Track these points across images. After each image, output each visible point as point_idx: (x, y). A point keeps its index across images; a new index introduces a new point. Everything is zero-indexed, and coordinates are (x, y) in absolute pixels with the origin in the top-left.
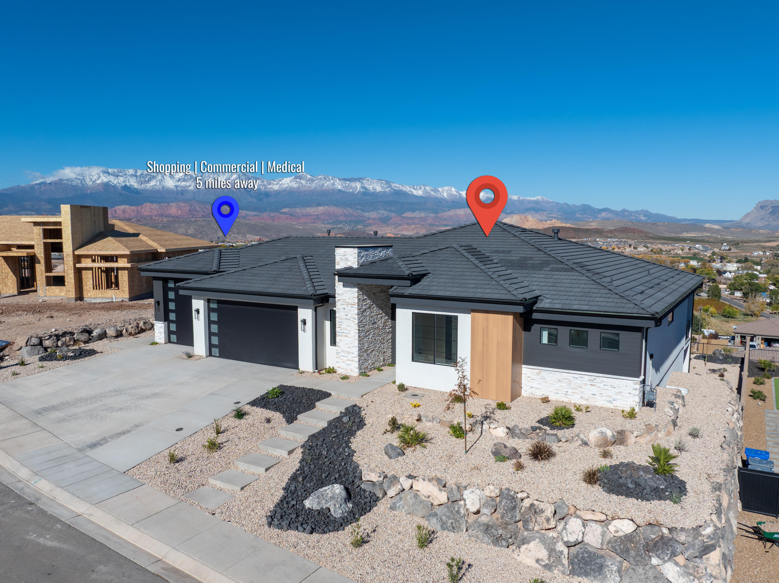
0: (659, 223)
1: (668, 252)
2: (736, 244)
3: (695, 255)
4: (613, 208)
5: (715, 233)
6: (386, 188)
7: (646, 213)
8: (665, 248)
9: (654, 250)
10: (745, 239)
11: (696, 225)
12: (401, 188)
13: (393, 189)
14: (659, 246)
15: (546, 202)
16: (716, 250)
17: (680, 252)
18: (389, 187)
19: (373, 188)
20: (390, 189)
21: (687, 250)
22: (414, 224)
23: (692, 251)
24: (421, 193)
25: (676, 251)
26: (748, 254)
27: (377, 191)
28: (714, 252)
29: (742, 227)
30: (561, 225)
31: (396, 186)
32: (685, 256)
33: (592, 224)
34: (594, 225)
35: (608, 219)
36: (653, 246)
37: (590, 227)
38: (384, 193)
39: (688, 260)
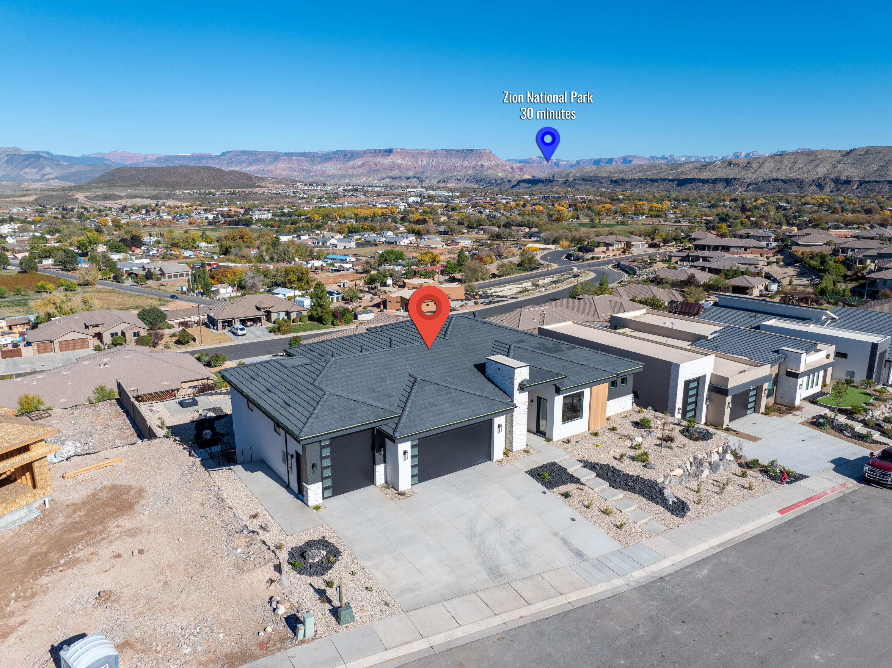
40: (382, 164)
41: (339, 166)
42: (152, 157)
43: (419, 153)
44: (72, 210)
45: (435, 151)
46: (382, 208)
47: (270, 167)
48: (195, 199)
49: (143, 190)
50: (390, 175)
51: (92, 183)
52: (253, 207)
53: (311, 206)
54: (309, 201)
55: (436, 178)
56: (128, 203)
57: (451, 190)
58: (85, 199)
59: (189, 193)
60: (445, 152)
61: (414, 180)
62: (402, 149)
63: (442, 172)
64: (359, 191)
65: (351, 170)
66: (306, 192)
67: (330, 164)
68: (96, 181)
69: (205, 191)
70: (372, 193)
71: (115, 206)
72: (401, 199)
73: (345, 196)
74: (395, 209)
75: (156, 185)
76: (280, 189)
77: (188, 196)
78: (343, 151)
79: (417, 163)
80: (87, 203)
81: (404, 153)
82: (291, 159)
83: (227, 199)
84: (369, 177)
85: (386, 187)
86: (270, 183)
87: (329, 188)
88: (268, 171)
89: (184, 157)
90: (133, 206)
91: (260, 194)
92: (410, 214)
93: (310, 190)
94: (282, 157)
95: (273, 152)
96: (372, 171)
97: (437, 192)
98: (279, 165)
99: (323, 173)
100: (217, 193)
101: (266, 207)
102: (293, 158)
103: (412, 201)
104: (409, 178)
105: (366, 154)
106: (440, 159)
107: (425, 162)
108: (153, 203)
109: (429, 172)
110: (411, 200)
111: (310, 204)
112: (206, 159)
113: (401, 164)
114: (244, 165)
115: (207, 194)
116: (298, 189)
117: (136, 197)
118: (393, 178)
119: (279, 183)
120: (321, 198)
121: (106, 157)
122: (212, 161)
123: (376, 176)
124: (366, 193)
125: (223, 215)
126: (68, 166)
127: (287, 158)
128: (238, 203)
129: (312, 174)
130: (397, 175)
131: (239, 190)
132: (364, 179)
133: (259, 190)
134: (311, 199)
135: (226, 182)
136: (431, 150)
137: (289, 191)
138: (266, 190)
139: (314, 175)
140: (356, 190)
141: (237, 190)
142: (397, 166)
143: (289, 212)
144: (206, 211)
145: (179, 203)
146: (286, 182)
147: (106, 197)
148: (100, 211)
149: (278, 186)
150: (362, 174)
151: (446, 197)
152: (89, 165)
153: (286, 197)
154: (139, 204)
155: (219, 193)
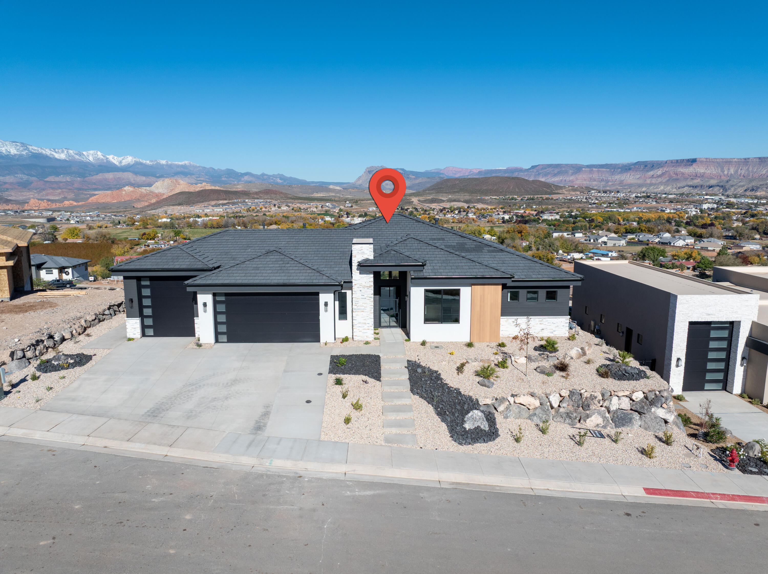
0: (293, 186)
1: (306, 210)
2: (356, 202)
3: (326, 212)
4: (254, 172)
5: (337, 193)
6: (22, 151)
7: (282, 177)
8: (303, 206)
9: (295, 209)
10: (361, 198)
11: (322, 187)
12: (40, 151)
13: (31, 152)
14: (298, 205)
15: (193, 166)
16: (342, 207)
17: (315, 210)
18: (25, 149)
19: (6, 150)
20: (27, 151)
21: (320, 208)
22: (60, 188)
23: (324, 209)
24: (64, 156)
25: (311, 209)
26: (365, 210)
27: (12, 154)
28: (340, 209)
29: (357, 188)
30: (211, 188)
31: (35, 149)
32: (319, 213)
33: (238, 187)
34: (240, 188)
35: (250, 182)
36: (293, 205)
37: (236, 190)
38: (21, 156)
39: (323, 216)
40: (683, 174)
41: (638, 176)
42: (475, 171)
43: (726, 162)
44: (407, 210)
45: (745, 159)
46: (670, 213)
47: (571, 178)
48: (499, 203)
49: (461, 196)
50: (691, 183)
51: (426, 190)
52: (546, 210)
53: (600, 211)
54: (599, 206)
55: (743, 186)
56: (447, 205)
57: (756, 198)
58: (418, 202)
59: (495, 199)
60: (758, 160)
61: (716, 189)
62: (707, 159)
63: (751, 181)
64: (651, 198)
65: (650, 180)
66: (598, 198)
67: (629, 174)
68: (429, 189)
69: (509, 197)
70: (665, 200)
71: (438, 207)
72: (694, 206)
73: (635, 202)
74: (683, 214)
75: (472, 192)
76: (574, 196)
77: (494, 200)
78: (644, 162)
79: (723, 172)
80: (419, 205)
81: (709, 162)
82: (592, 170)
83: (526, 204)
84: (668, 186)
85: (682, 194)
86: (566, 191)
87: (621, 195)
88: (570, 181)
89: (500, 171)
90: (451, 208)
91: (555, 200)
92: (700, 219)
93: (602, 196)
94: (584, 169)
95: (576, 164)
96: (672, 180)
97: (739, 200)
98: (581, 176)
99: (621, 183)
100: (518, 199)
101: (557, 211)
102: (594, 169)
103: (706, 208)
104: (711, 187)
105: (667, 165)
106: (751, 167)
107: (732, 171)
108: (466, 206)
109: (735, 181)
110: (705, 206)
111: (600, 208)
112: (517, 171)
113: (704, 173)
114: (549, 176)
115: (510, 200)
116: (591, 195)
117: (455, 201)
118: (693, 187)
119: (575, 190)
120: (610, 203)
121: (441, 172)
122: (522, 174)
123: (674, 185)
124: (657, 199)
125: (517, 216)
126: (414, 178)
127: (589, 169)
128: (534, 207)
129: (610, 183)
130: (698, 184)
131: (538, 196)
132: (662, 188)
133: (555, 197)
134: (601, 204)
135: (528, 189)
136: (741, 159)
137: (582, 197)
138: (561, 197)
139: (612, 184)
140: (648, 197)
141: (536, 196)
142: (699, 175)
143: (576, 214)
144: (504, 212)
145: (485, 206)
146: (581, 190)
147: (433, 201)
148: (426, 211)
149: (574, 193)
150: (661, 183)
151: (748, 204)
152: (428, 178)
153: (578, 203)
154: (456, 207)
155: (520, 199)
